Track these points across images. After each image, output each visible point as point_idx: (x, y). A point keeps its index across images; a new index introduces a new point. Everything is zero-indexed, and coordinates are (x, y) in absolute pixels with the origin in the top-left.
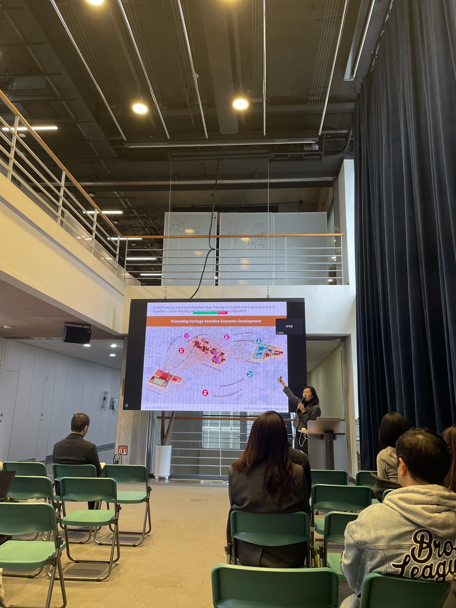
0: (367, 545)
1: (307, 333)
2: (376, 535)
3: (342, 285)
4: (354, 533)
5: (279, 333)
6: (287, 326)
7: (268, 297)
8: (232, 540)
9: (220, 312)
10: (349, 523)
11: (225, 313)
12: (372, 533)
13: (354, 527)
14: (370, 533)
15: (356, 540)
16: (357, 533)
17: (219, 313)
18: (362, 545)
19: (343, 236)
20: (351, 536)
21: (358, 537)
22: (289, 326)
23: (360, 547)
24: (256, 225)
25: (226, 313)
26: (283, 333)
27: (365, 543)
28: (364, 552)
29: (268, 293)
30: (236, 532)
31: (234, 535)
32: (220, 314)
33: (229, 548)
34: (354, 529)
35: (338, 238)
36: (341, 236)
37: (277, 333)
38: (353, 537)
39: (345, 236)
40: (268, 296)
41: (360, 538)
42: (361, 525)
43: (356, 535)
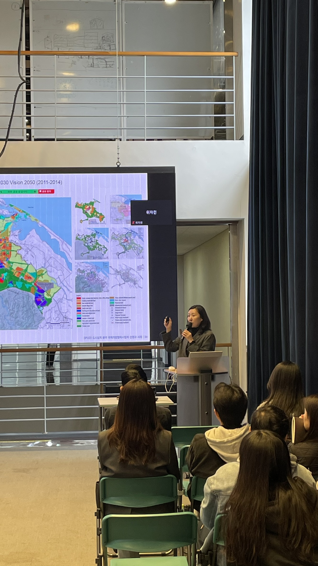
0: (220, 493)
1: (177, 218)
2: (228, 486)
3: (234, 140)
4: (211, 484)
5: (136, 223)
6: (148, 212)
7: (118, 166)
8: (101, 506)
9: (42, 190)
10: (209, 478)
11: (50, 191)
12: (225, 484)
13: (212, 480)
14: (224, 484)
15: (213, 489)
16: (214, 484)
17: (40, 191)
18: (217, 492)
19: (237, 56)
20: (209, 487)
21: (214, 487)
22: (151, 212)
23: (215, 494)
24: (94, 23)
25: (53, 191)
26: (142, 222)
27: (220, 491)
28: (218, 497)
29: (118, 158)
30: (105, 497)
31: (103, 501)
32: (42, 193)
33: (98, 514)
34: (211, 482)
35: (229, 60)
36: (233, 56)
37: (133, 223)
38: (211, 487)
39: (240, 56)
40: (118, 164)
41: (216, 488)
42: (218, 479)
43: (213, 486)
